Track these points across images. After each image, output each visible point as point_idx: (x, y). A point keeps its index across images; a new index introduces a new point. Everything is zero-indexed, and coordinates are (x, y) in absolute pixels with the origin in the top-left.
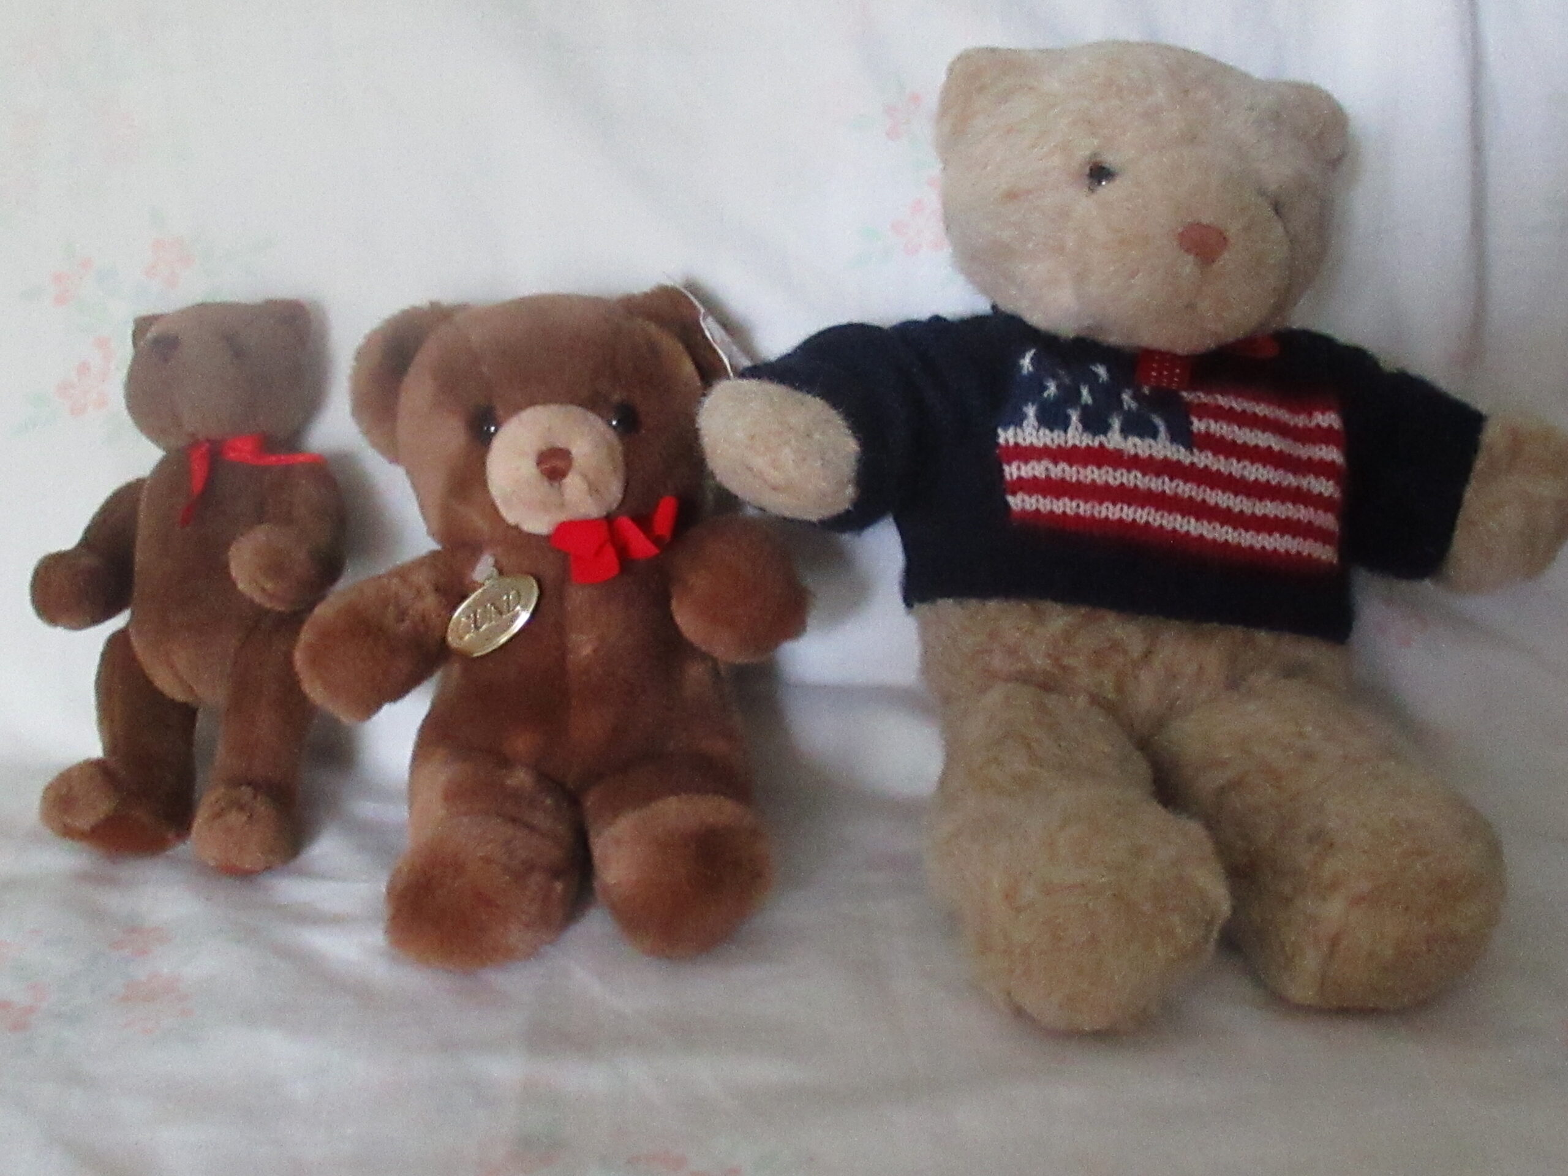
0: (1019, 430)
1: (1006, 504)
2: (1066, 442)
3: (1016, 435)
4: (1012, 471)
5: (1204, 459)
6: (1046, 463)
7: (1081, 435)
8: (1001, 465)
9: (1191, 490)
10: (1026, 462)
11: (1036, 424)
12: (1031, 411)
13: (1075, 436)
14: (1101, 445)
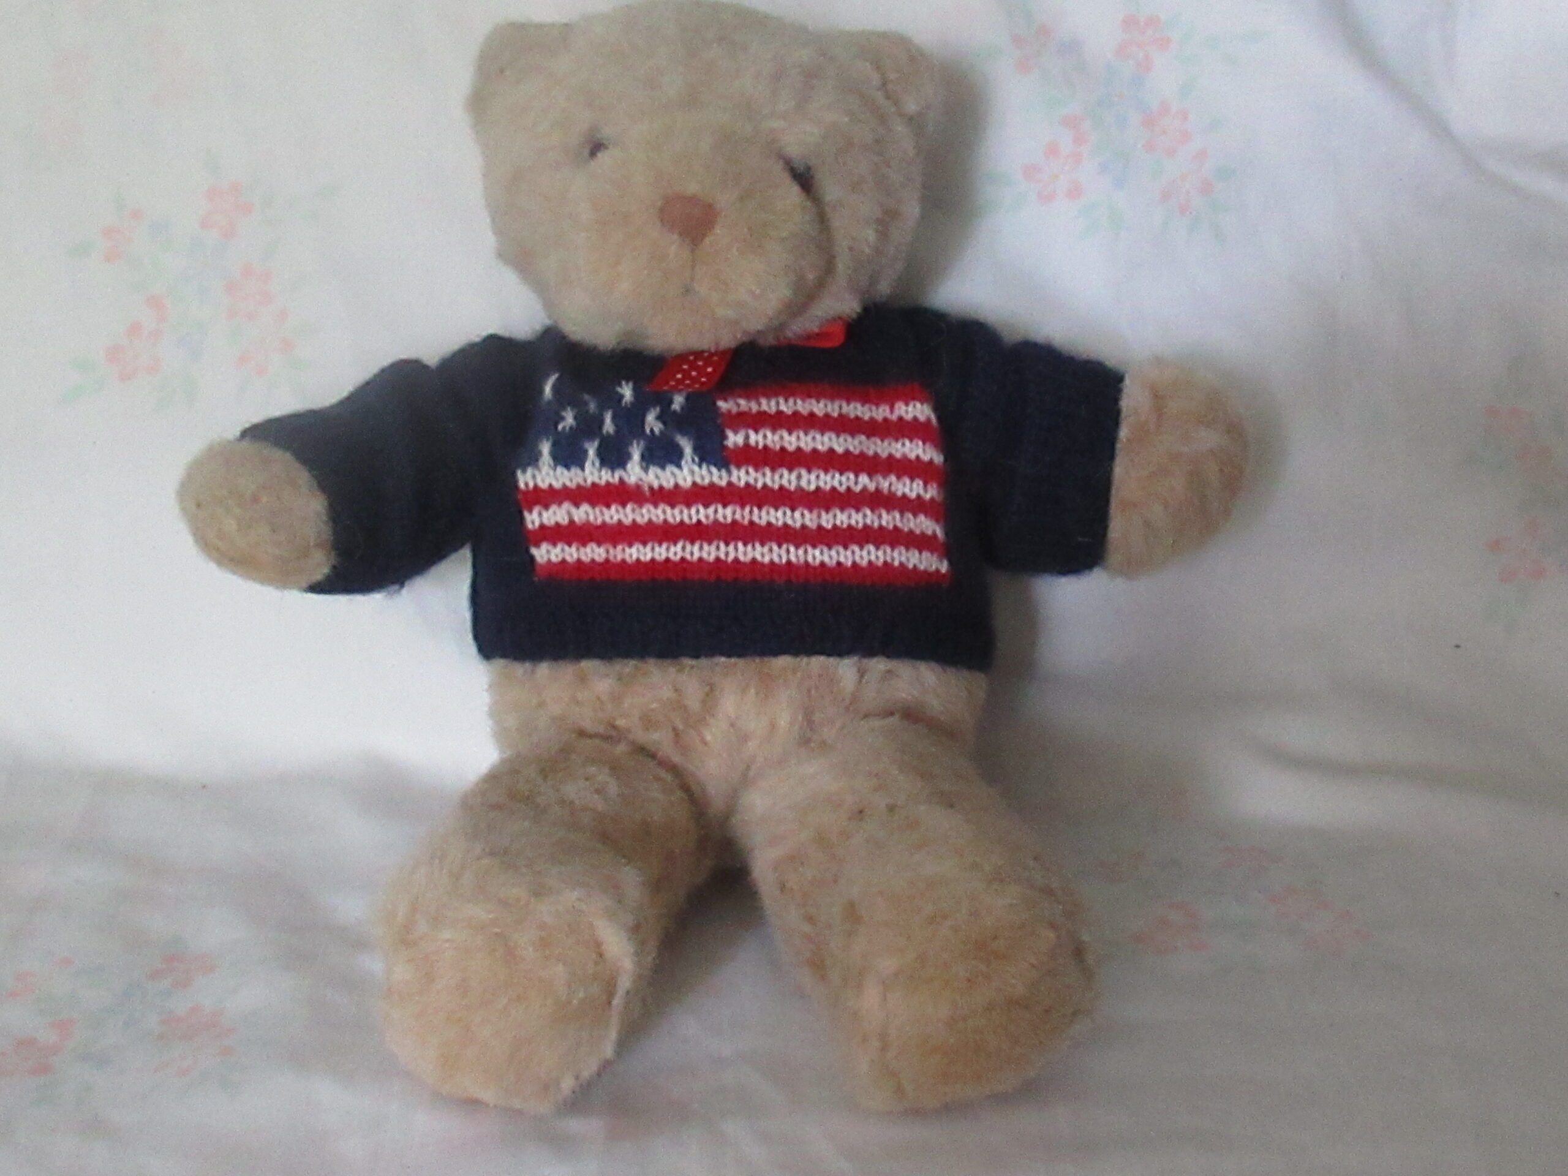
0: (537, 473)
1: (532, 558)
2: (585, 480)
3: (534, 477)
4: (534, 519)
5: (742, 476)
6: (566, 505)
7: (600, 470)
8: (521, 513)
9: (734, 513)
10: (546, 507)
11: (552, 462)
12: (545, 448)
13: (593, 473)
14: (621, 480)
